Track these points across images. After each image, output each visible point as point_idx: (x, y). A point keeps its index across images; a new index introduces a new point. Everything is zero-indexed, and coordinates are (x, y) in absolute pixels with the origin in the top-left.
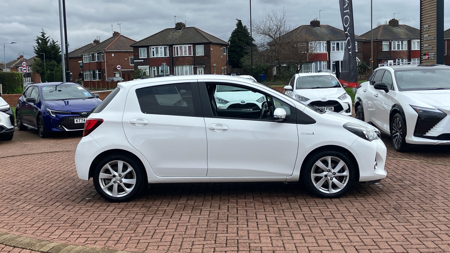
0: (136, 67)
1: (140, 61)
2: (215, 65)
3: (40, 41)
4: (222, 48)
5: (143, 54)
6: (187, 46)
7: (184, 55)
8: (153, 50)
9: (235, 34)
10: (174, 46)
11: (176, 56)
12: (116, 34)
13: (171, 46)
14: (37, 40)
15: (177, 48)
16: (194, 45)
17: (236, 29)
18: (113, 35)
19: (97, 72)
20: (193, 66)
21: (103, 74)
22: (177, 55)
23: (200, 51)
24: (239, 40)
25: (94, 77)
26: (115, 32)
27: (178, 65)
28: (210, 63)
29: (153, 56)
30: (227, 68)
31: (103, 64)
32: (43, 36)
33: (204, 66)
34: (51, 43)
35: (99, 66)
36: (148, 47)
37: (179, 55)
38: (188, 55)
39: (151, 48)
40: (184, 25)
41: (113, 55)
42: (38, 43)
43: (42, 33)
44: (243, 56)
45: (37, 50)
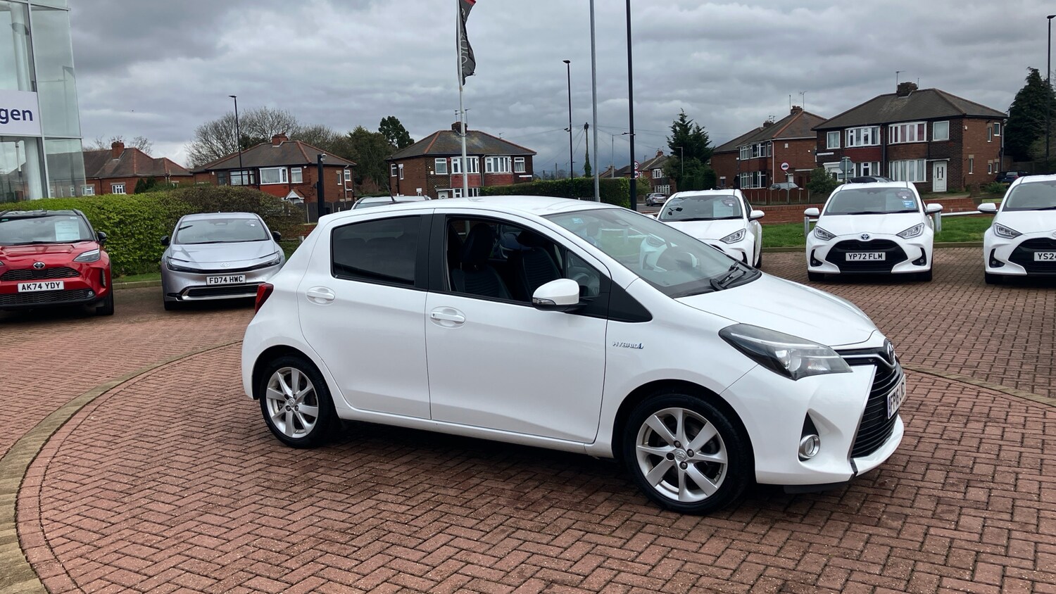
0: (820, 164)
1: (828, 154)
2: (971, 156)
3: (678, 128)
4: (990, 125)
5: (833, 142)
6: (916, 124)
7: (908, 141)
8: (852, 134)
9: (1023, 97)
10: (890, 125)
11: (894, 142)
12: (796, 110)
13: (884, 126)
14: (674, 128)
15: (896, 128)
16: (930, 121)
17: (1026, 87)
18: (791, 113)
19: (760, 175)
20: (925, 161)
21: (769, 179)
22: (896, 140)
23: (942, 132)
24: (1032, 107)
25: (755, 182)
26: (794, 107)
27: (896, 159)
28: (961, 152)
29: (852, 144)
30: (1001, 161)
31: (769, 161)
32: (682, 120)
33: (948, 159)
34: (694, 131)
35: (764, 165)
36: (842, 129)
37: (899, 142)
38: (916, 140)
39: (847, 131)
40: (914, 87)
41: (786, 146)
42: (675, 131)
43: (681, 115)
44: (1036, 138)
45: (673, 142)
